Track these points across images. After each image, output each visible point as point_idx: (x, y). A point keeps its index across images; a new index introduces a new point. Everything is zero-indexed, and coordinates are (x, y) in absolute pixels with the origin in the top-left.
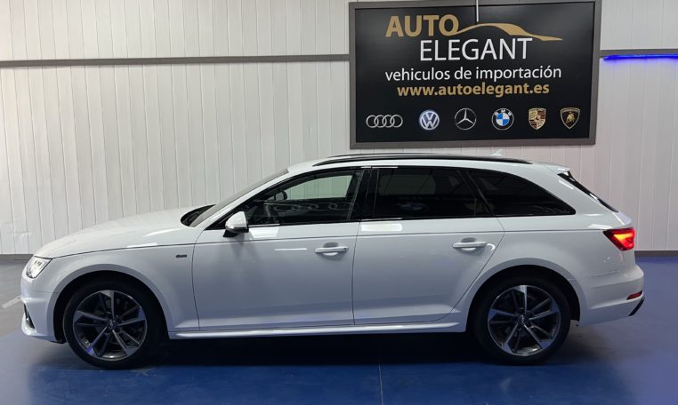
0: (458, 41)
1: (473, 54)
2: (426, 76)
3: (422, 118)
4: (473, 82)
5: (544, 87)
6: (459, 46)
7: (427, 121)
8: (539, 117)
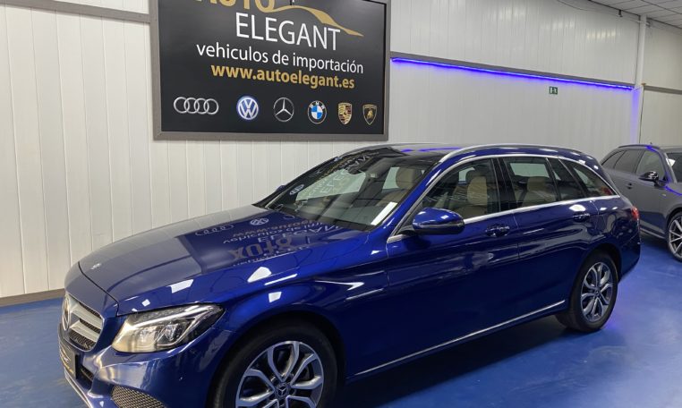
0: (275, 20)
1: (289, 38)
2: (243, 56)
3: (240, 105)
4: (290, 69)
5: (350, 82)
6: (276, 25)
7: (246, 109)
8: (347, 112)
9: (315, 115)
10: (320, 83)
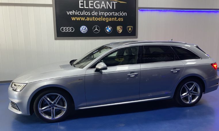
0: (93, 1)
1: (98, 7)
2: (82, 14)
3: (81, 28)
4: (98, 16)
5: (122, 19)
6: (93, 3)
7: (83, 30)
8: (120, 29)
9: (108, 31)
10: (110, 20)
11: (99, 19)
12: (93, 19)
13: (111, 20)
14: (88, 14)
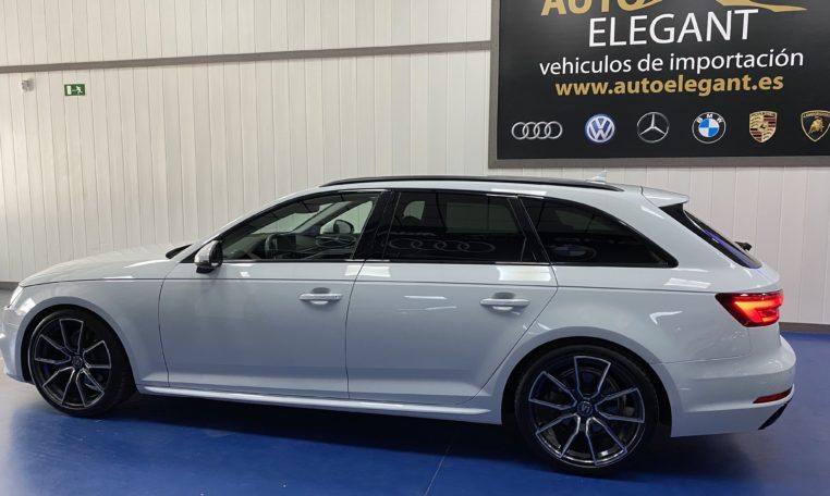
0: (645, 17)
2: (597, 68)
3: (590, 125)
4: (666, 74)
5: (776, 81)
6: (646, 24)
7: (597, 132)
8: (766, 124)
9: (704, 132)
10: (715, 89)
11: (670, 86)
12: (641, 86)
13: (722, 89)
14: (624, 67)
